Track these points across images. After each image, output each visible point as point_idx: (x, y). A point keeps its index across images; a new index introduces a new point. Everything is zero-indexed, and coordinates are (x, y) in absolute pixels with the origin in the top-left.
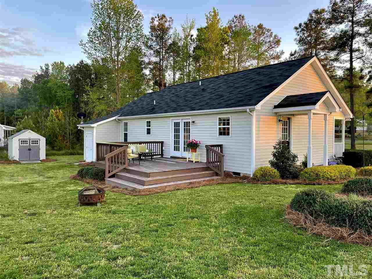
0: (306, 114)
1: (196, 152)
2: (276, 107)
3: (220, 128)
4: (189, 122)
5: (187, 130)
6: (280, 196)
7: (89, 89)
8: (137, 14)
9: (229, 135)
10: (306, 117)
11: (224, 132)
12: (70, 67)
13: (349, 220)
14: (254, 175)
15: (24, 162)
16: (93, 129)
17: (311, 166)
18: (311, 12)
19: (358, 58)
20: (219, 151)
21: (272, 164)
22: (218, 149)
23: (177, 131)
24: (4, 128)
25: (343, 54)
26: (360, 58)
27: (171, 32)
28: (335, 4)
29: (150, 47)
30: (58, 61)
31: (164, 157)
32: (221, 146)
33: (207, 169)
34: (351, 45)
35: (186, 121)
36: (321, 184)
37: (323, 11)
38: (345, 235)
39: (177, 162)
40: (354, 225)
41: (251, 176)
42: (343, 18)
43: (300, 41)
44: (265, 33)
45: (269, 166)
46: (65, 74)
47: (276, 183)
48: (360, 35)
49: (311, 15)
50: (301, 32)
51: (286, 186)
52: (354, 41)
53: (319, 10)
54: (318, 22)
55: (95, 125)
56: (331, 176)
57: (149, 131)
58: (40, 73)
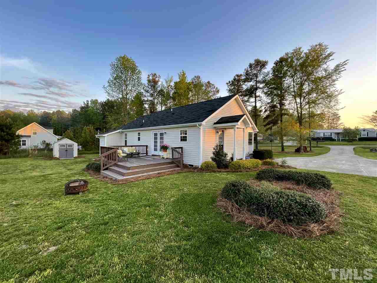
0: (233, 128)
1: (166, 152)
2: (215, 124)
3: (181, 137)
4: (163, 133)
5: (162, 138)
6: (215, 182)
7: (108, 114)
8: (138, 71)
9: (186, 141)
10: (233, 130)
11: (184, 139)
12: (101, 102)
13: (267, 210)
14: (201, 166)
15: (62, 159)
16: (104, 138)
17: (236, 160)
18: (235, 75)
19: (259, 100)
20: (181, 152)
21: (213, 159)
22: (180, 150)
23: (156, 138)
24: (58, 138)
25: (251, 98)
26: (260, 100)
27: (160, 83)
28: (247, 71)
29: (147, 91)
30: (94, 99)
31: (148, 155)
32: (182, 148)
33: (172, 163)
34: (256, 94)
35: (161, 132)
36: (241, 172)
37: (241, 75)
38: (264, 223)
39: (154, 159)
40: (271, 214)
41: (200, 167)
42: (251, 79)
43: (229, 90)
44: (211, 86)
45: (211, 160)
46: (99, 107)
47: (214, 172)
48: (260, 88)
49: (235, 77)
50: (230, 85)
51: (220, 174)
52: (257, 91)
53: (239, 75)
54: (239, 81)
55: (106, 135)
56: (248, 167)
57: (139, 140)
58: (83, 106)
